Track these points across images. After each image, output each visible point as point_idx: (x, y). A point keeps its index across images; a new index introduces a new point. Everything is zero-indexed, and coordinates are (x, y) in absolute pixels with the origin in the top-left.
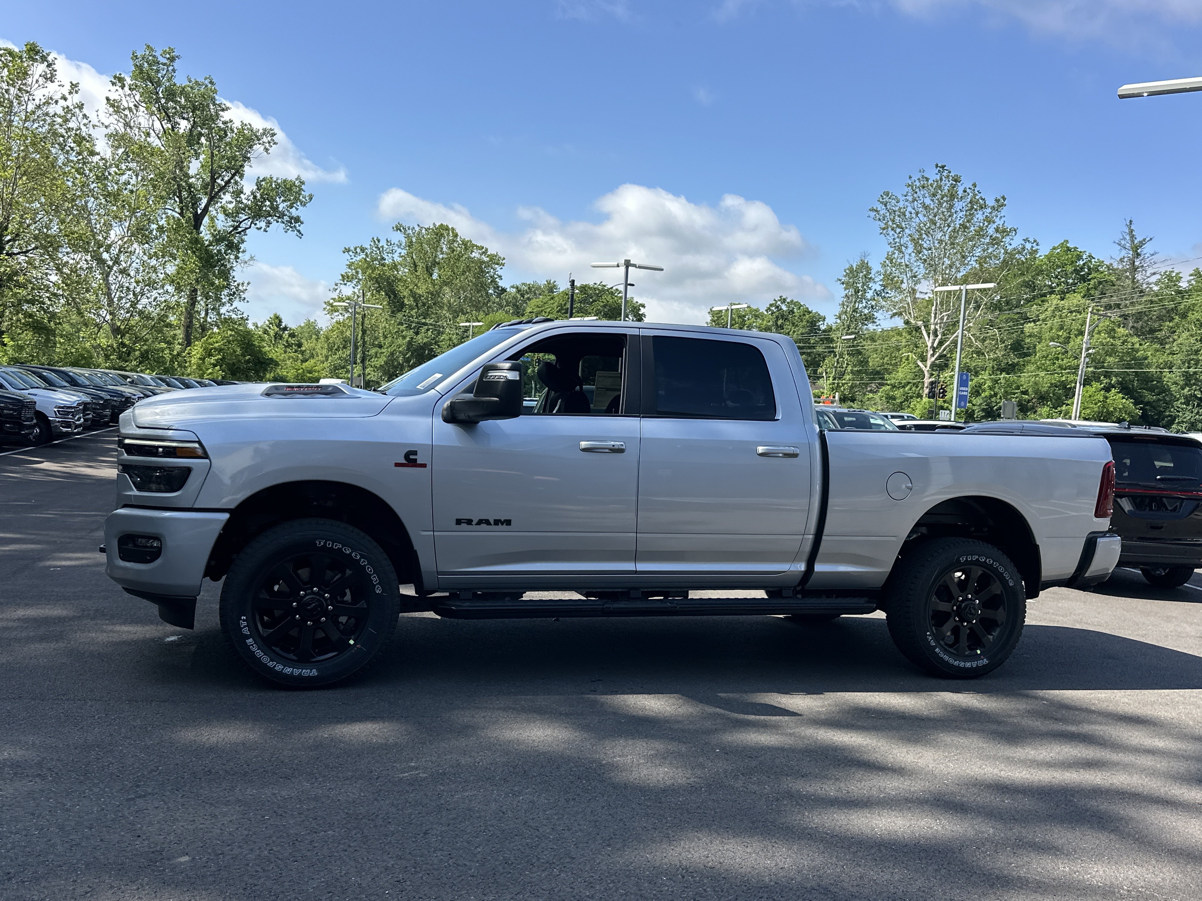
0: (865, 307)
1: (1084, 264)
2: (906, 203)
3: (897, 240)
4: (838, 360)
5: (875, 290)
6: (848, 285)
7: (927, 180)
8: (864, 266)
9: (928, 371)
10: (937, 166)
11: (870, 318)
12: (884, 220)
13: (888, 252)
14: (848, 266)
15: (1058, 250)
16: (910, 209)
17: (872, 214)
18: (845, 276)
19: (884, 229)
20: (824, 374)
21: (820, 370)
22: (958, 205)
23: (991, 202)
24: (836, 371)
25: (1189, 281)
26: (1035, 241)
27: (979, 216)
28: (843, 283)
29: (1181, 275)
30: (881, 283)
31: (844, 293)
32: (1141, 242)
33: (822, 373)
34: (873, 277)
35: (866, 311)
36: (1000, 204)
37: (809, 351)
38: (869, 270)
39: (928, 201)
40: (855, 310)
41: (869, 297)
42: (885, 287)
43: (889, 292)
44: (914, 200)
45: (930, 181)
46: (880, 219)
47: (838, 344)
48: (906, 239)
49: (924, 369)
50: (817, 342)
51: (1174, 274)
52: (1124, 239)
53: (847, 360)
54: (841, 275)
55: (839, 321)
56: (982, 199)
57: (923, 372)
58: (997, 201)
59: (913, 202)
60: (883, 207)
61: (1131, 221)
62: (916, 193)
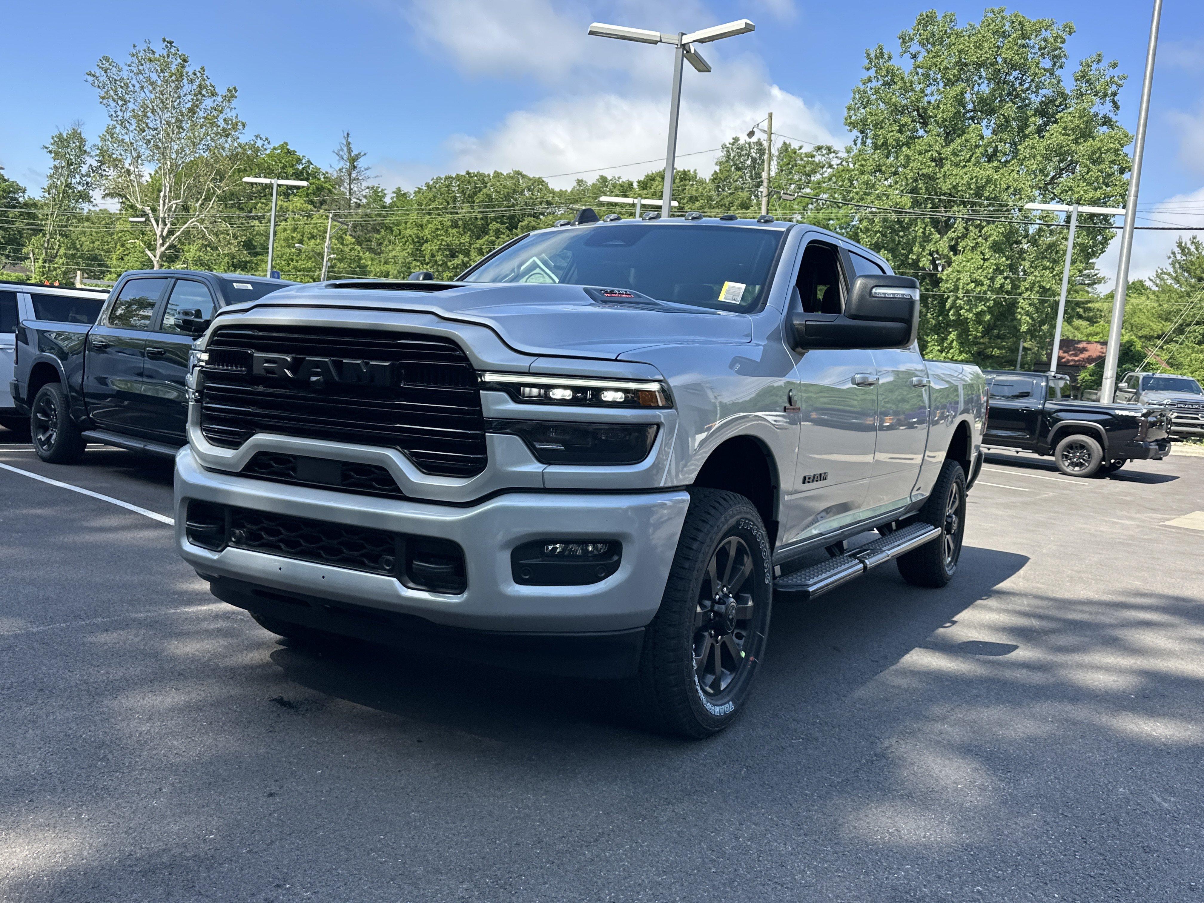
0: (79, 183)
1: (303, 168)
2: (131, 74)
3: (119, 113)
4: (48, 240)
5: (91, 165)
6: (57, 155)
7: (153, 53)
8: (76, 136)
9: (158, 261)
10: (164, 40)
11: (85, 197)
12: (104, 88)
13: (109, 125)
14: (57, 133)
15: (279, 151)
16: (134, 82)
17: (90, 79)
18: (52, 144)
19: (103, 98)
20: (31, 255)
21: (25, 250)
22: (187, 87)
23: (222, 91)
24: (46, 252)
25: (392, 198)
26: (267, 139)
27: (208, 103)
28: (50, 152)
29: (385, 192)
30: (97, 158)
31: (52, 163)
32: (356, 155)
33: (28, 254)
34: (88, 150)
35: (80, 188)
36: (231, 95)
37: (6, 226)
38: (82, 141)
39: (154, 77)
40: (68, 185)
41: (83, 172)
42: (102, 163)
43: (107, 170)
44: (140, 72)
45: (157, 56)
46: (99, 87)
47: (48, 222)
48: (129, 114)
49: (153, 258)
50: (15, 217)
51: (380, 190)
52: (342, 150)
53: (59, 241)
54: (48, 142)
55: (46, 195)
56: (211, 85)
57: (152, 262)
58: (229, 90)
59: (138, 74)
60: (103, 73)
61: (348, 134)
62: (142, 65)
